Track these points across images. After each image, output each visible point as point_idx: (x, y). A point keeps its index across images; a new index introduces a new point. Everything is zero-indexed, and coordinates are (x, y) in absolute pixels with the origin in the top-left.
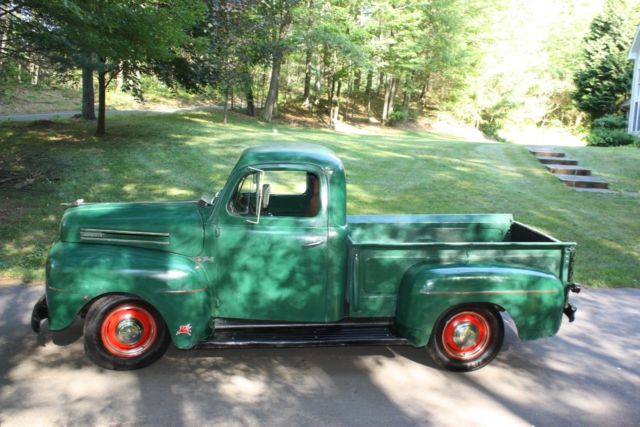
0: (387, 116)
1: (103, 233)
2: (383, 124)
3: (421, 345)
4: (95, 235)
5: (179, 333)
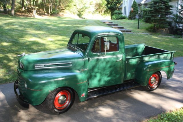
0: (50, 12)
1: (45, 65)
2: (49, 15)
3: (145, 86)
4: (42, 66)
5: (81, 97)
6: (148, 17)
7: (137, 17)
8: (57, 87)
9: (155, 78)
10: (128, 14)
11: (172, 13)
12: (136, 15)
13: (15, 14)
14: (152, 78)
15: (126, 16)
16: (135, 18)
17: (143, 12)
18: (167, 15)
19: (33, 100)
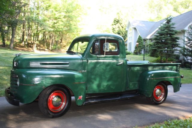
0: (51, 48)
1: (40, 63)
2: (50, 51)
3: (150, 96)
4: (37, 64)
5: (78, 99)
6: (154, 48)
7: (143, 52)
8: (52, 84)
9: (161, 90)
10: (133, 50)
11: (179, 45)
12: (141, 51)
13: (14, 48)
14: (157, 90)
15: (131, 52)
16: (140, 54)
17: (149, 46)
18: (174, 47)
19: (24, 97)
